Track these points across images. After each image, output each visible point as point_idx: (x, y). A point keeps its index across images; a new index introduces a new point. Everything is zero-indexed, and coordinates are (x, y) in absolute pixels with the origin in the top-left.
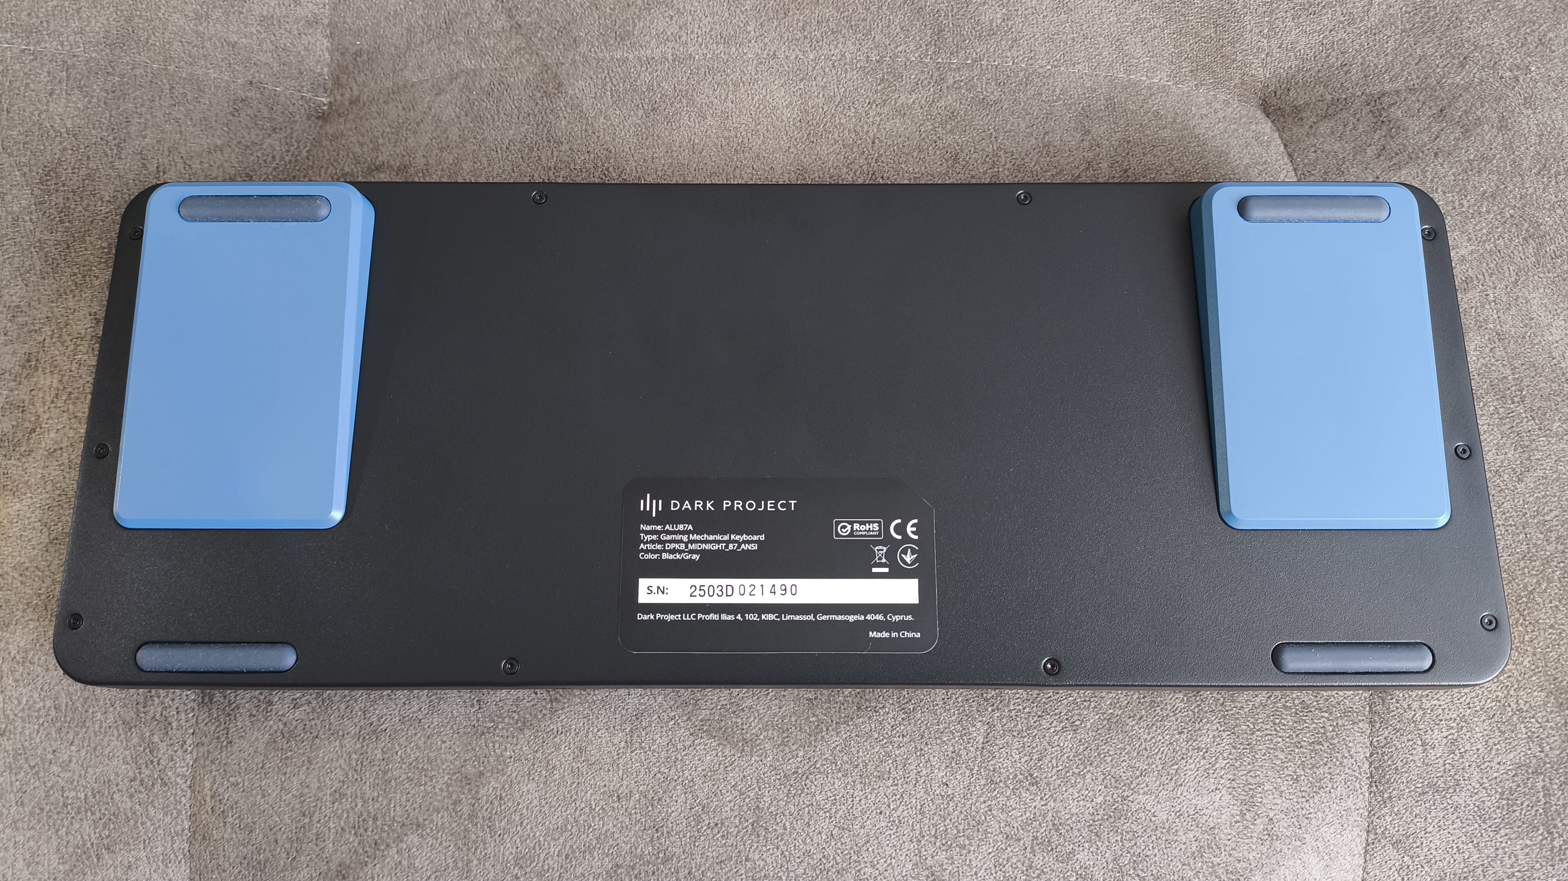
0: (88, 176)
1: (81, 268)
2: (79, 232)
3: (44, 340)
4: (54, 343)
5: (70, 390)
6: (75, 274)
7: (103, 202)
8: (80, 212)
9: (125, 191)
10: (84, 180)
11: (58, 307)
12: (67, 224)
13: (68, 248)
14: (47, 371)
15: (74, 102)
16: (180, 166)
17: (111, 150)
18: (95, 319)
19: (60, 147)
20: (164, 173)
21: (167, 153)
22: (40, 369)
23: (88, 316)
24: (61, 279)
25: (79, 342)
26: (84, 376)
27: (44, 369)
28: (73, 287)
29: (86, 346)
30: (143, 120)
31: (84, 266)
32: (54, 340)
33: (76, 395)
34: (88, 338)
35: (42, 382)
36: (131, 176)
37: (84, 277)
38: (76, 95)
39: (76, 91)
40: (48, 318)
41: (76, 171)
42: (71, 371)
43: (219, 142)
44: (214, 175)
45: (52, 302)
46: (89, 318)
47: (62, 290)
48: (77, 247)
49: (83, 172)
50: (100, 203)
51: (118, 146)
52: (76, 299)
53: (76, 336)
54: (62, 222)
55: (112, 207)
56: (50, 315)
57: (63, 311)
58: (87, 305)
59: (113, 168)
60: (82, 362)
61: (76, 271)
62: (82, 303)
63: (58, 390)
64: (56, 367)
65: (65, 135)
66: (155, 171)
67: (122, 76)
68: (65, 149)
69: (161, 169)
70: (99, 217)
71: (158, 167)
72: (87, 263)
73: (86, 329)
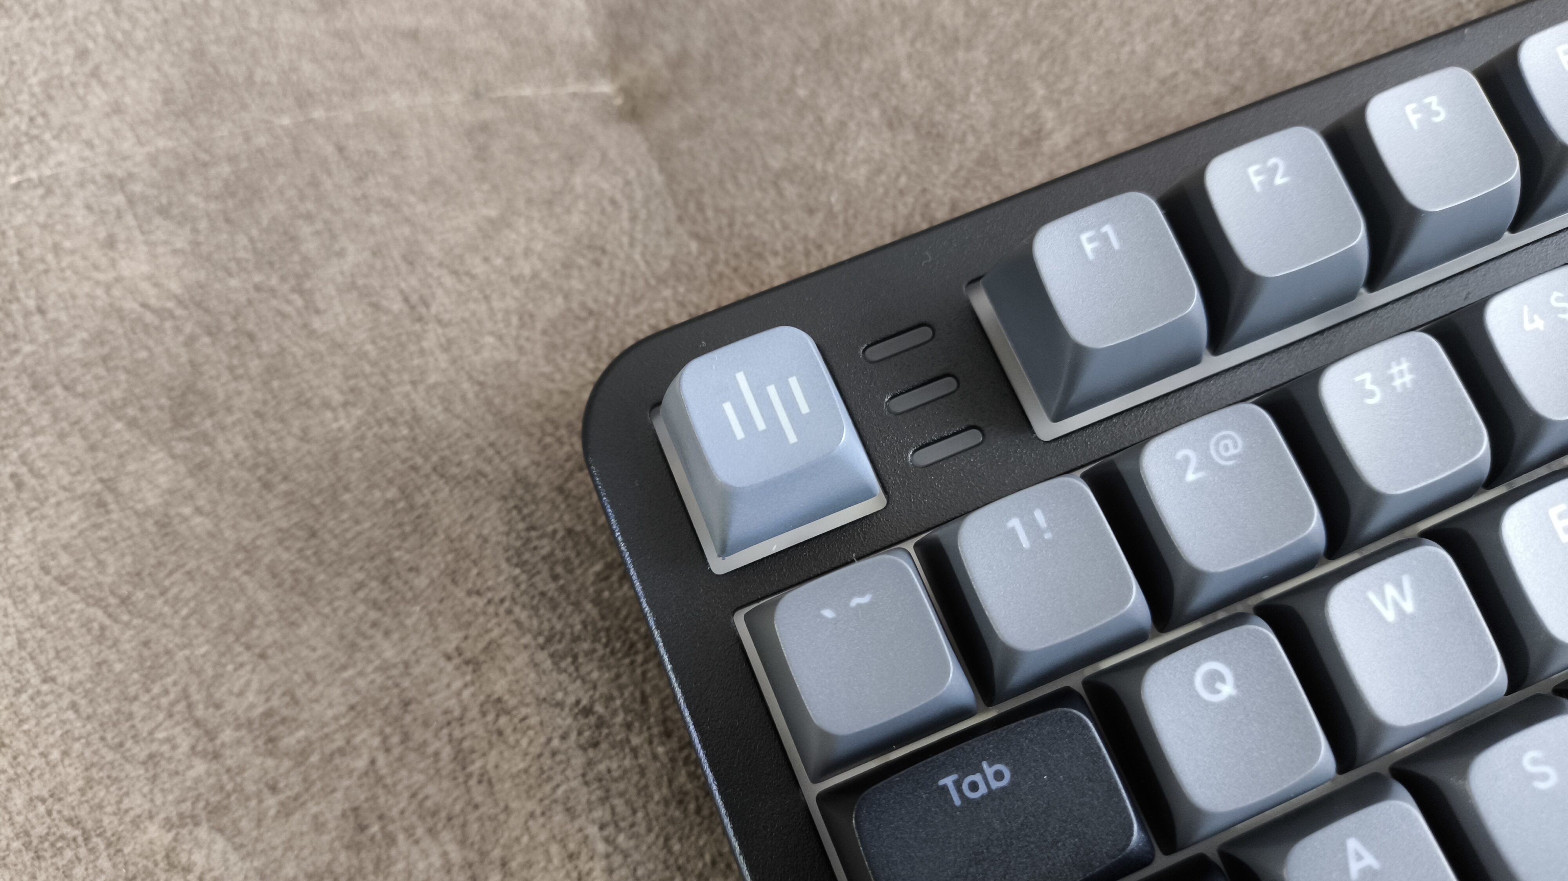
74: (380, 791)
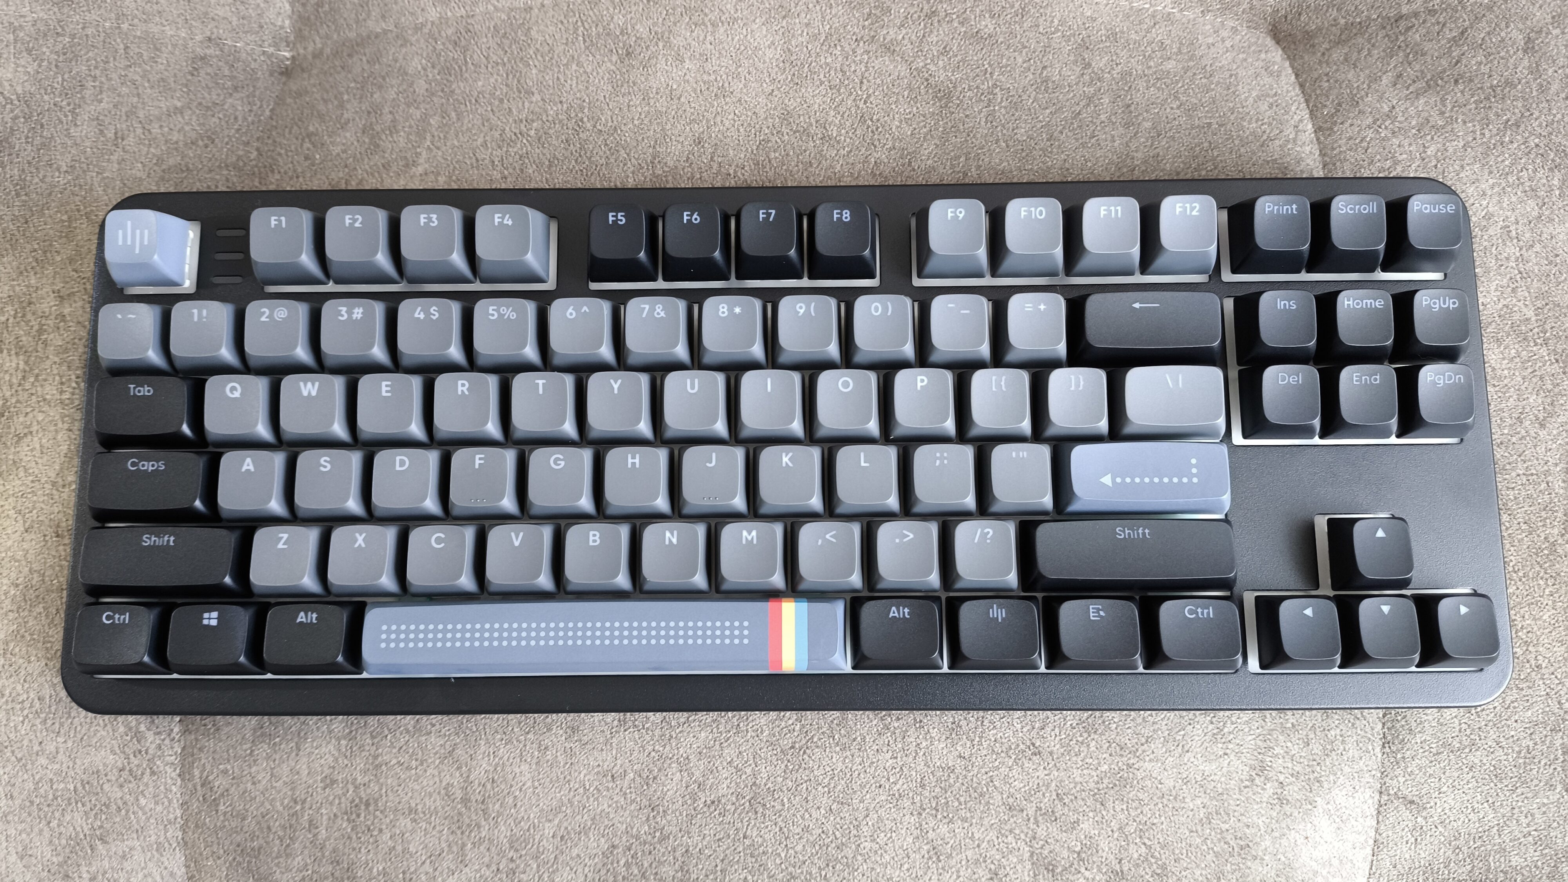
0: (43, 145)
1: (42, 244)
2: (37, 206)
3: (8, 320)
4: (18, 323)
5: (37, 371)
6: (35, 250)
7: (60, 173)
8: (37, 184)
9: (83, 160)
10: (39, 150)
11: (19, 285)
12: (24, 198)
13: (26, 222)
14: (13, 352)
15: (23, 66)
16: (139, 131)
17: (66, 116)
18: (60, 297)
19: (11, 115)
20: (123, 139)
21: (124, 118)
22: (5, 351)
23: (51, 293)
24: (20, 256)
25: (43, 322)
26: (51, 357)
27: (9, 350)
28: (34, 264)
29: (52, 325)
30: (97, 83)
31: (44, 241)
32: (18, 319)
33: (44, 377)
34: (53, 317)
35: (8, 365)
36: (88, 143)
37: (45, 252)
38: (25, 59)
39: (25, 54)
40: (9, 297)
41: (30, 140)
42: (37, 352)
43: (179, 104)
44: (175, 139)
45: (13, 280)
46: (52, 295)
47: (22, 267)
48: (35, 221)
49: (38, 141)
50: (57, 174)
51: (72, 111)
52: (38, 276)
53: (41, 314)
54: (18, 195)
55: (70, 178)
56: (11, 293)
57: (25, 289)
58: (49, 282)
59: (68, 136)
60: (49, 342)
61: (36, 246)
62: (44, 281)
63: (25, 372)
64: (21, 348)
65: (16, 102)
66: (113, 137)
67: (73, 36)
68: (16, 117)
69: (119, 134)
70: (57, 189)
71: (116, 133)
72: (46, 238)
73: (51, 307)
74: (5, 331)
